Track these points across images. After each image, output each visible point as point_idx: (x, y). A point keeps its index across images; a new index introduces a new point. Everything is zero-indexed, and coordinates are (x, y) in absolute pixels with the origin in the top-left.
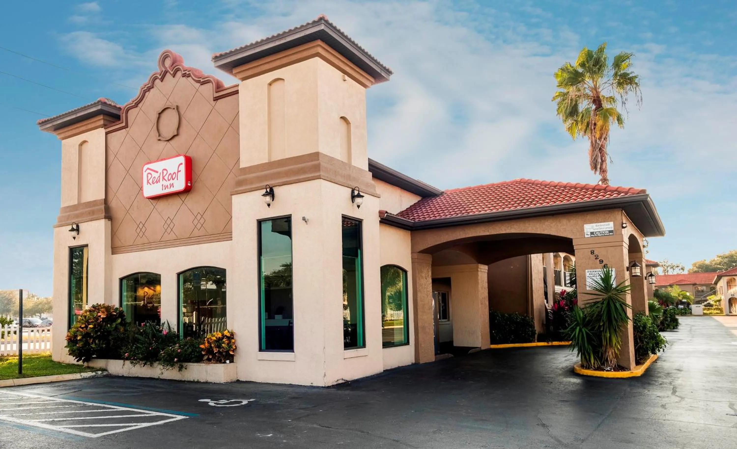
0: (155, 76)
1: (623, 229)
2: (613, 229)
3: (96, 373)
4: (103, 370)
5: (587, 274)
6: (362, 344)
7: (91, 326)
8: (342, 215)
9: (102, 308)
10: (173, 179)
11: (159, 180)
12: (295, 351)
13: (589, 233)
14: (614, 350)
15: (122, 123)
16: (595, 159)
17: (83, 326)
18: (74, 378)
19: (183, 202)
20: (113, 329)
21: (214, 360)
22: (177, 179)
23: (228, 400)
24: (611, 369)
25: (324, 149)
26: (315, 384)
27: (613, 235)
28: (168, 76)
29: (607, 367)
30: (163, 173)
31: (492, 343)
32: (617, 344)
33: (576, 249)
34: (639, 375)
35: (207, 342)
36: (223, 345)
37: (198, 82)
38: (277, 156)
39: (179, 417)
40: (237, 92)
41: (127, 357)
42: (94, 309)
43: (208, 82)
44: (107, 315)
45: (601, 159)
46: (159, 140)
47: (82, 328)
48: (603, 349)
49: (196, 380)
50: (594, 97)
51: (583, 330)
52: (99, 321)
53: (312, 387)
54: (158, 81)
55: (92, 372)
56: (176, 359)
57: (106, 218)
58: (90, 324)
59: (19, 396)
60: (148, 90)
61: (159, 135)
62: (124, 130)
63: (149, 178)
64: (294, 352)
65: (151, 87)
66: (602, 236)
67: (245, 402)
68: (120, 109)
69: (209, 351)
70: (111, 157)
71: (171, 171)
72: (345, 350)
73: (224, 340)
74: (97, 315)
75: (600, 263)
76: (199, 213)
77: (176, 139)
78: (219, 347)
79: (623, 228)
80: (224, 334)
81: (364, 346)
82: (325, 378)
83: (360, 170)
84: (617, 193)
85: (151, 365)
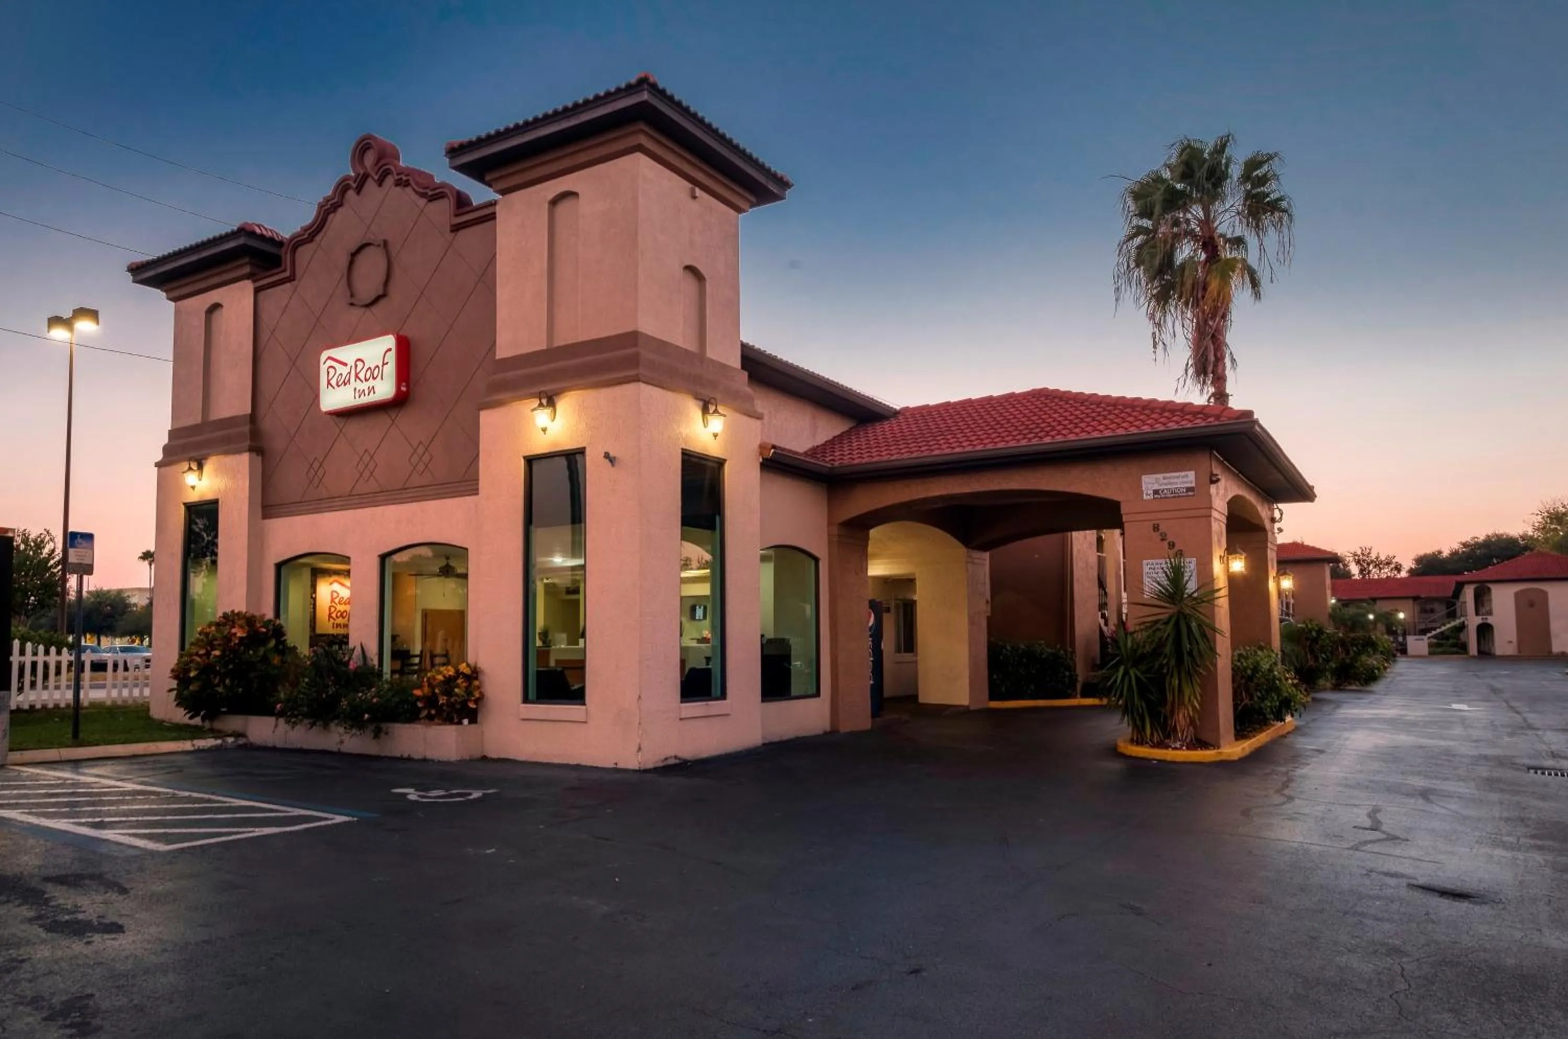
0: (344, 184)
1: (1212, 486)
2: (1193, 485)
3: (224, 741)
4: (238, 735)
5: (1146, 569)
6: (719, 694)
7: (217, 653)
8: (682, 449)
9: (239, 619)
10: (374, 378)
11: (349, 379)
12: (587, 703)
13: (1152, 492)
14: (1188, 710)
15: (285, 271)
16: (1202, 355)
17: (202, 652)
18: (180, 750)
19: (393, 421)
20: (258, 659)
21: (438, 719)
22: (382, 378)
23: (447, 791)
24: (1182, 746)
25: (648, 326)
26: (621, 765)
27: (1194, 495)
28: (370, 185)
29: (1175, 742)
30: (356, 366)
31: (992, 698)
32: (1192, 698)
33: (1127, 522)
34: (1236, 758)
35: (426, 684)
36: (456, 690)
37: (423, 195)
38: (564, 338)
39: (339, 819)
40: (492, 217)
41: (279, 712)
42: (224, 621)
43: (441, 196)
44: (248, 632)
45: (1215, 355)
46: (352, 304)
47: (200, 656)
48: (1168, 707)
49: (406, 755)
50: (1204, 237)
51: (1132, 673)
52: (232, 644)
53: (616, 770)
54: (351, 193)
55: (216, 738)
56: (366, 716)
57: (251, 450)
58: (215, 649)
59: (59, 778)
60: (332, 209)
61: (352, 296)
62: (288, 285)
63: (331, 376)
64: (584, 704)
65: (339, 204)
66: (1174, 497)
67: (476, 794)
68: (280, 244)
69: (431, 701)
70: (264, 336)
71: (370, 364)
72: (682, 702)
73: (459, 681)
74: (229, 632)
75: (1169, 548)
76: (420, 442)
77: (382, 303)
78: (449, 693)
79: (1212, 482)
80: (459, 670)
81: (723, 696)
82: (640, 753)
83: (724, 367)
84: (1201, 418)
85: (326, 726)
